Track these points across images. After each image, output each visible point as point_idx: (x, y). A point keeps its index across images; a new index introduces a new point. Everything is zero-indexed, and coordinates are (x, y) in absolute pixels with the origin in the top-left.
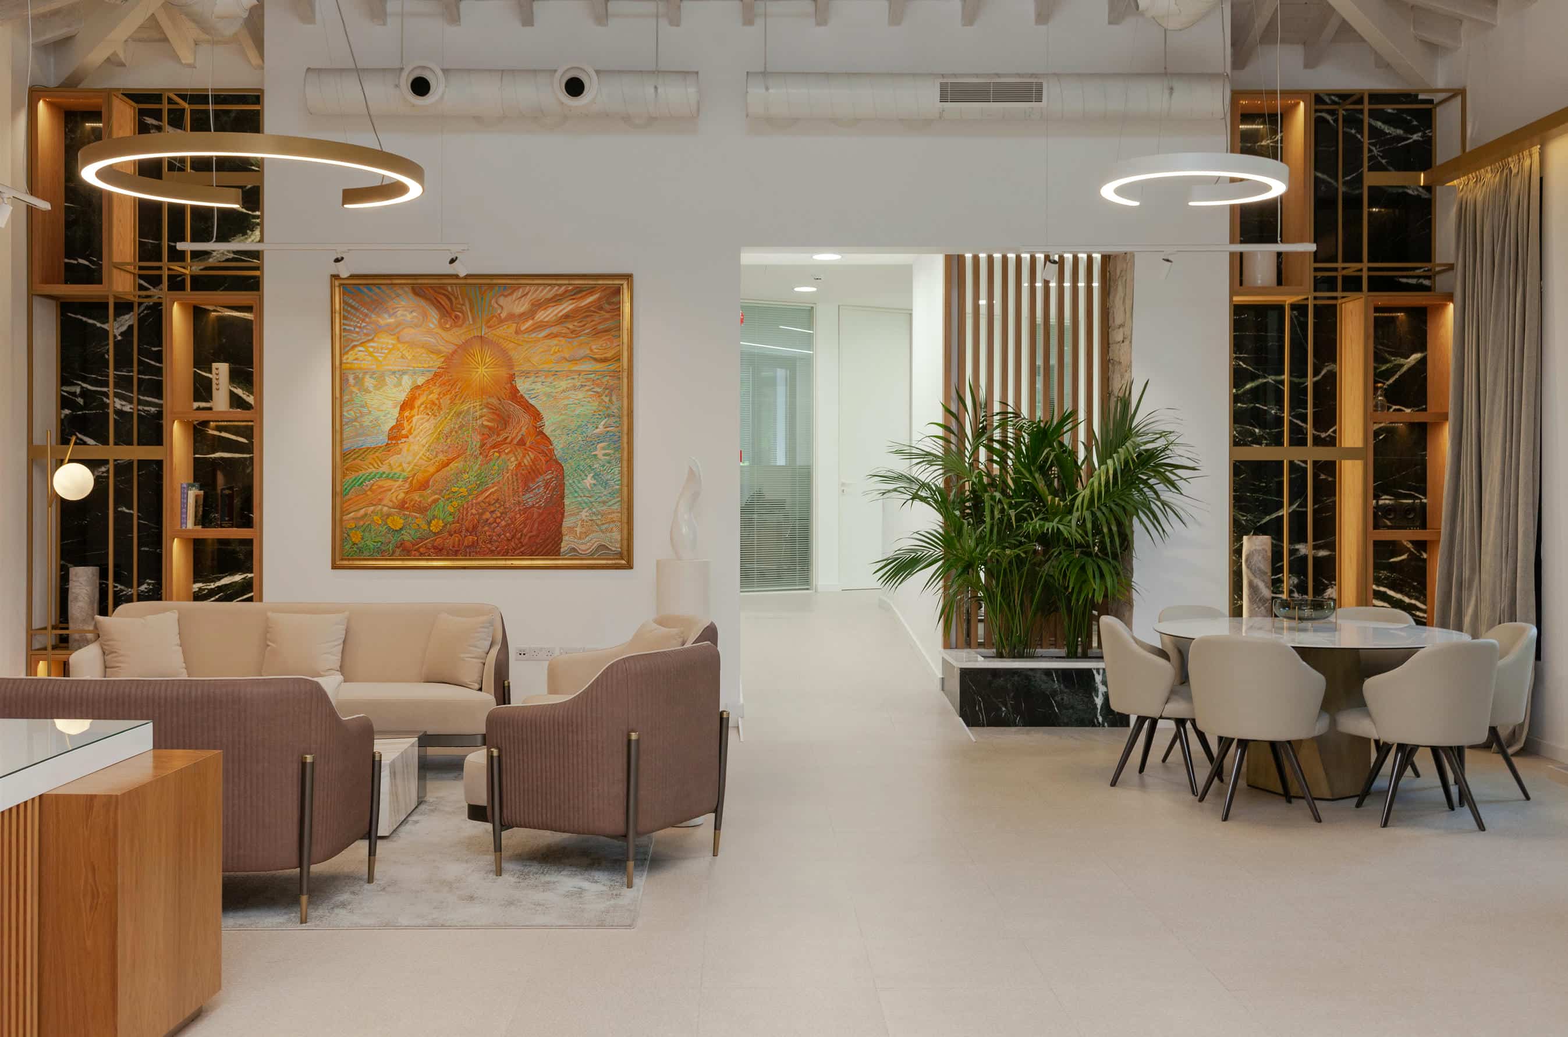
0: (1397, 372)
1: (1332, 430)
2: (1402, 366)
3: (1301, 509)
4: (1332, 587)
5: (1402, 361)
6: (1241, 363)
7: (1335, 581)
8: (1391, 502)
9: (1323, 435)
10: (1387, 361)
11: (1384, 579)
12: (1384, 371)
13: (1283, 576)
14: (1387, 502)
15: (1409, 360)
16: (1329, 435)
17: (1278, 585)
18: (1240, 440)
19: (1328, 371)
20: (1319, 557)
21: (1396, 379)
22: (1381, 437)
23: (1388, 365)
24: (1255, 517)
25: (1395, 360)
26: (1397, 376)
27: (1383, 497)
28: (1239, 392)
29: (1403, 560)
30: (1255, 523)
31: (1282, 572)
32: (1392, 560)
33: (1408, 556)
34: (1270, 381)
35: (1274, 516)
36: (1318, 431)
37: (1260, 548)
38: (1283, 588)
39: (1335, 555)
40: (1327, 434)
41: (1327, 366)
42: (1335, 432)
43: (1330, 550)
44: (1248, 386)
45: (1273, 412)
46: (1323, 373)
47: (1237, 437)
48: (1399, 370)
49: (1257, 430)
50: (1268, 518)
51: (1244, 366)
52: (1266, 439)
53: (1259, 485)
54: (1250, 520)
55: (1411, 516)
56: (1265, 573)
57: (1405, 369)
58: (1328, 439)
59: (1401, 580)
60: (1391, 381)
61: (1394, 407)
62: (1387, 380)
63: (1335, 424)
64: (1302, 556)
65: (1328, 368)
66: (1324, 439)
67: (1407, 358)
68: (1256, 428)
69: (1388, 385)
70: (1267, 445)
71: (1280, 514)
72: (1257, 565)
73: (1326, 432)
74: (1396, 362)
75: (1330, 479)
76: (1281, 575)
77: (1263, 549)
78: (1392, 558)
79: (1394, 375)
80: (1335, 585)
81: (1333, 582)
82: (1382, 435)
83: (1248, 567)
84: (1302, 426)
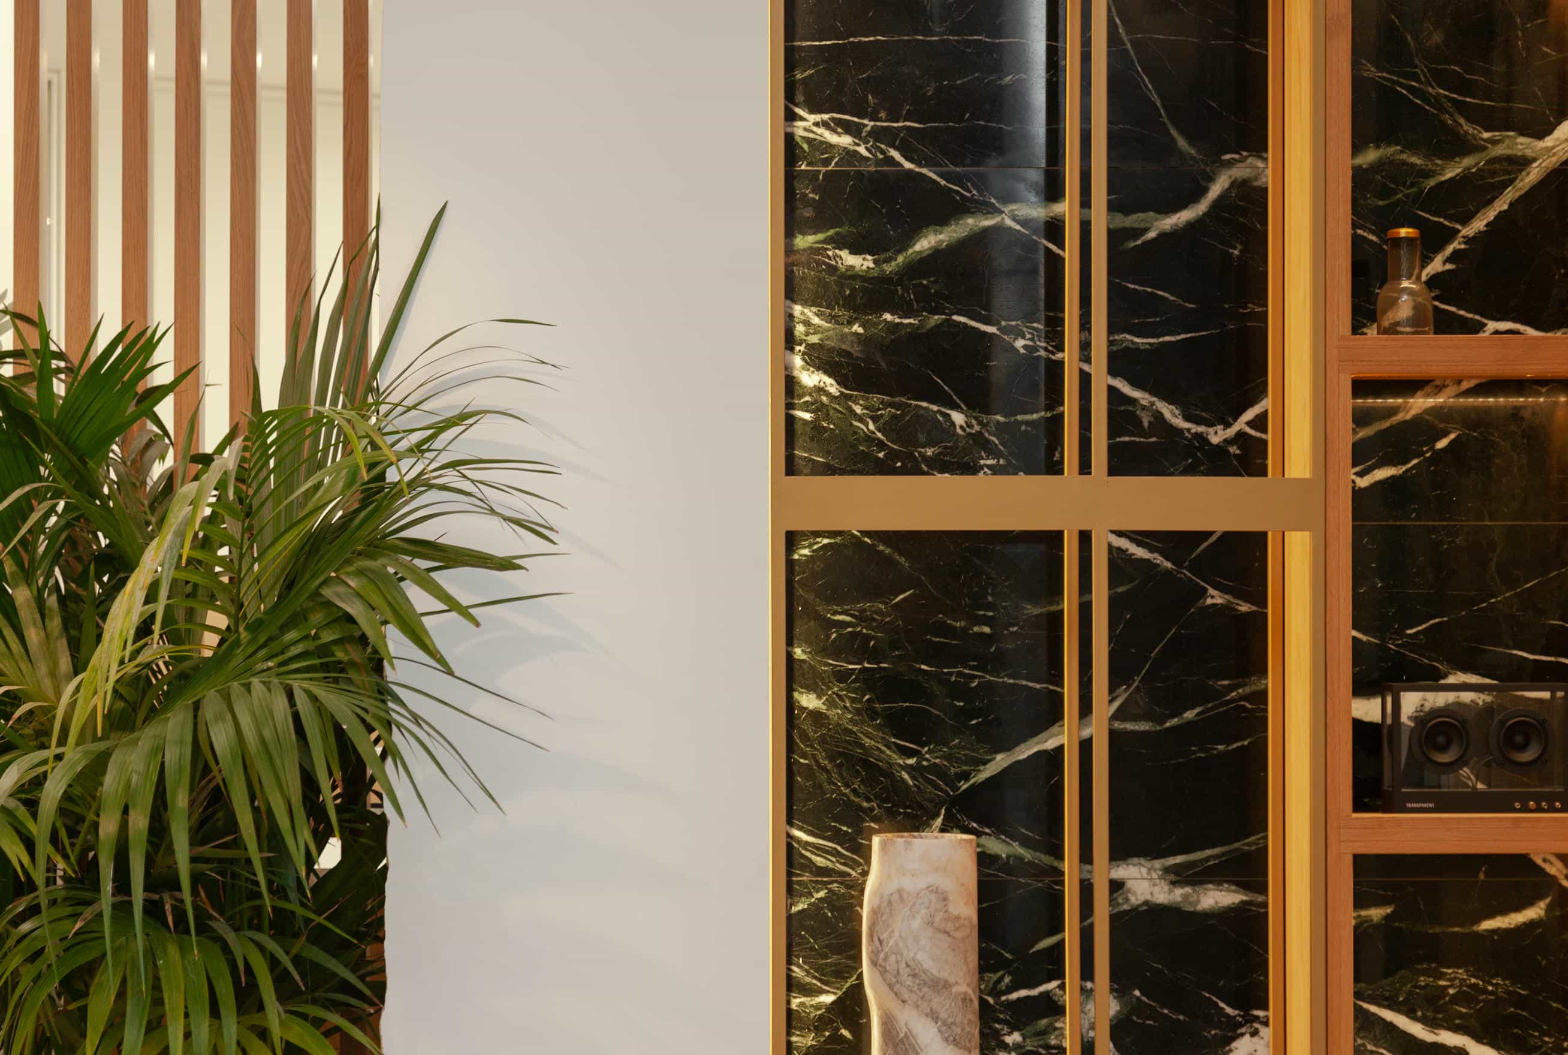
0: (1504, 185)
1: (1250, 414)
2: (1523, 163)
3: (1130, 726)
4: (1254, 1033)
5: (1523, 145)
6: (895, 154)
7: (1266, 1007)
8: (1481, 699)
9: (1217, 436)
10: (1463, 147)
11: (1455, 1000)
12: (1452, 179)
13: (1062, 987)
14: (1467, 697)
15: (1549, 141)
16: (1241, 435)
17: (1044, 1022)
18: (893, 455)
19: (1234, 184)
20: (1206, 915)
21: (1501, 215)
22: (1442, 444)
23: (1468, 161)
24: (947, 757)
25: (1494, 142)
26: (1502, 204)
27: (1451, 680)
28: (889, 268)
29: (1531, 925)
30: (952, 784)
31: (1059, 974)
32: (1487, 925)
33: (1549, 909)
34: (1009, 222)
35: (1025, 751)
36: (1198, 421)
38: (1063, 1036)
39: (1265, 905)
40: (1231, 432)
41: (1230, 164)
42: (1260, 422)
43: (1244, 886)
44: (925, 243)
45: (1020, 343)
46: (1215, 190)
47: (881, 445)
48: (1511, 182)
49: (958, 418)
50: (1001, 761)
51: (908, 165)
52: (992, 452)
53: (964, 630)
54: (934, 768)
55: (1527, 756)
57: (1533, 175)
58: (1234, 450)
59: (1520, 1002)
60: (1479, 225)
61: (1492, 325)
62: (1466, 220)
63: (1261, 392)
64: (1134, 910)
65: (1239, 172)
66: (1220, 450)
67: (1541, 136)
68: (955, 407)
69: (1468, 240)
70: (996, 470)
71: (1050, 744)
73: (1228, 425)
74: (1499, 151)
75: (1244, 608)
76: (1054, 984)
78: (1491, 916)
79: (1490, 202)
80: (1266, 1024)
81: (1260, 1013)
82: (1446, 434)
84: (1133, 401)
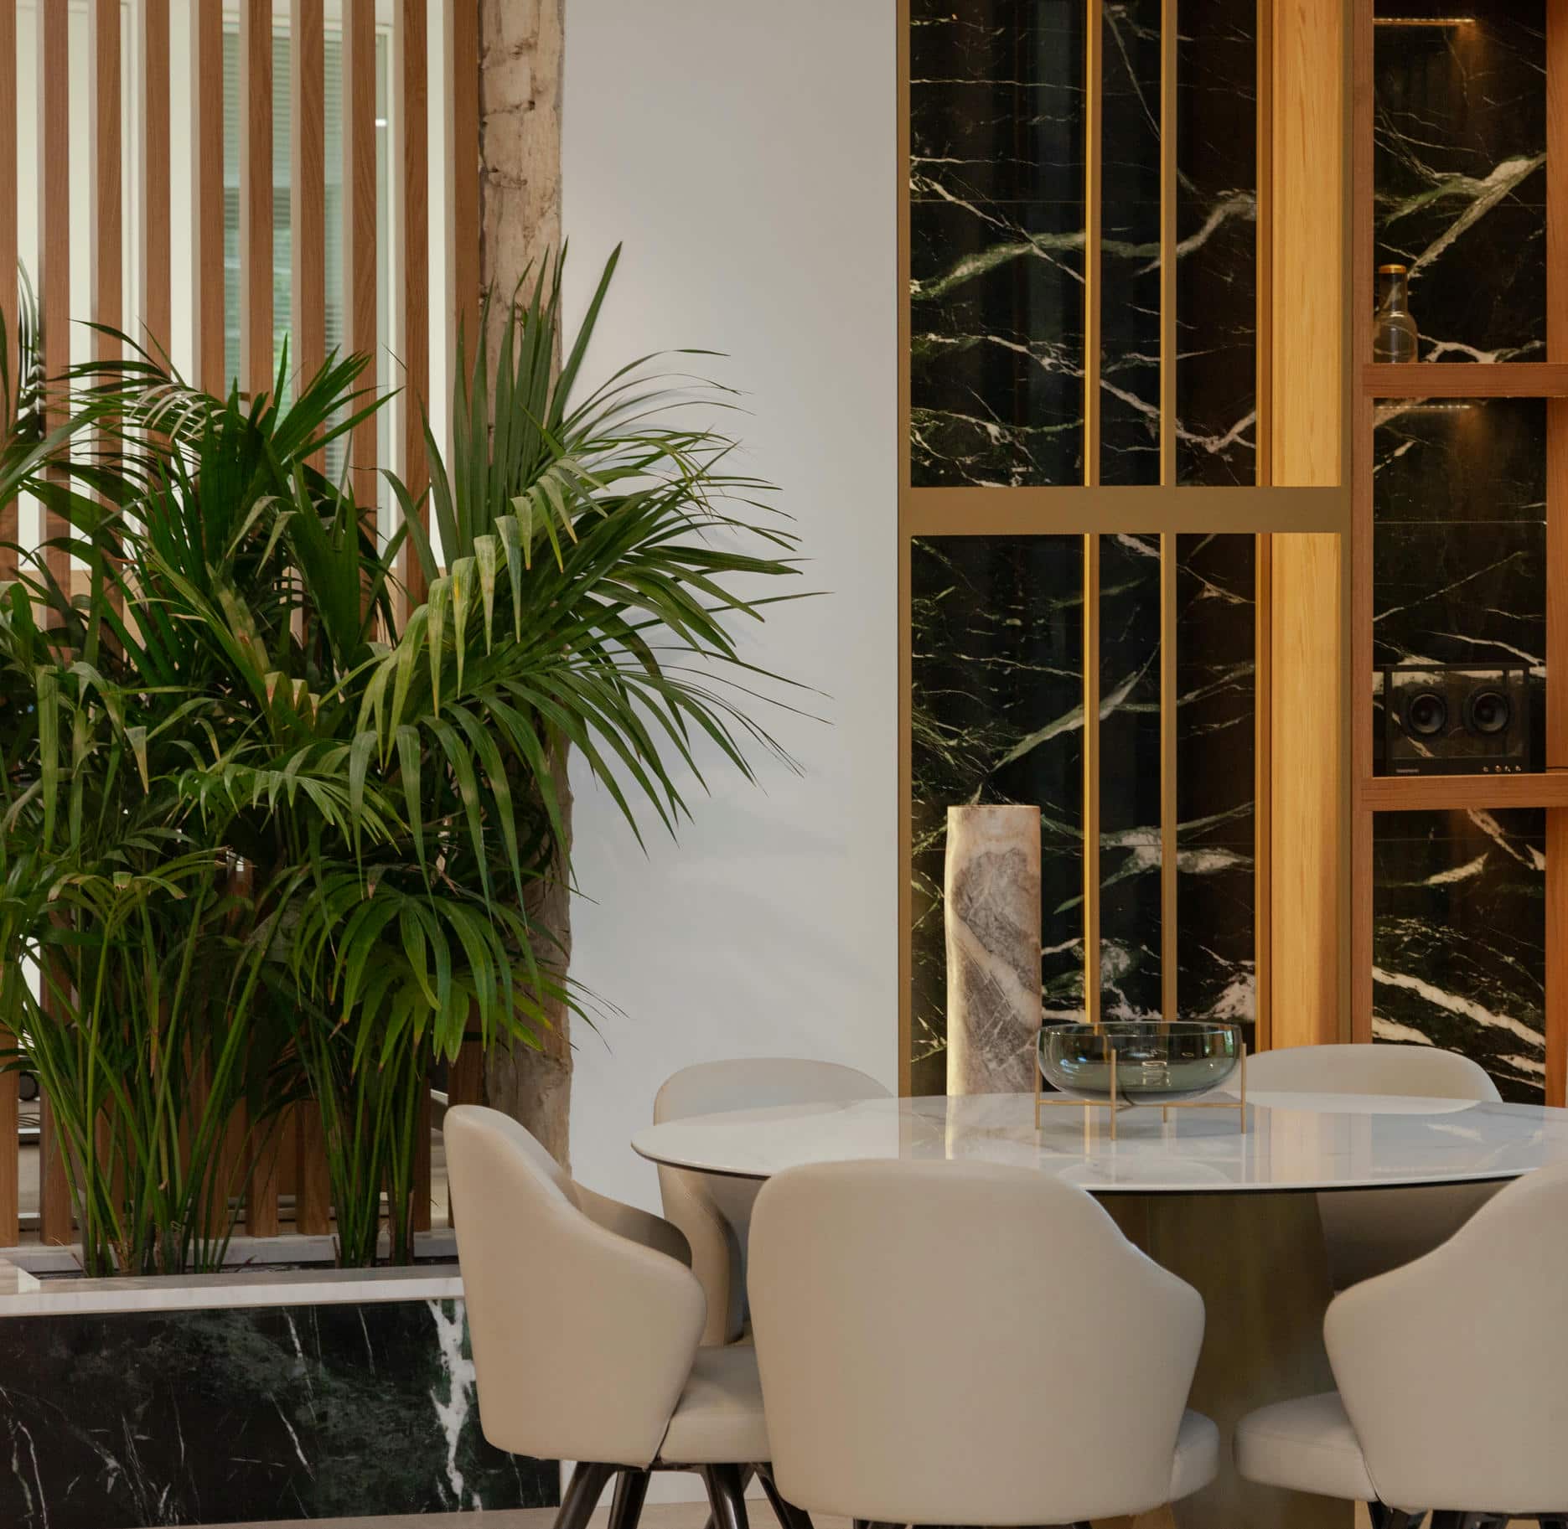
0: (1450, 222)
1: (1240, 426)
2: (1466, 201)
3: (1139, 708)
4: (1243, 981)
5: (1467, 184)
6: (938, 187)
7: (1252, 958)
8: (1431, 678)
9: (1213, 445)
10: (1422, 186)
11: (1409, 946)
12: (1408, 215)
13: (1082, 944)
14: (1420, 677)
15: (1488, 182)
16: (1233, 444)
17: (1066, 976)
18: (936, 464)
19: (1227, 218)
20: (1203, 877)
21: (1450, 247)
22: (1400, 452)
23: (1421, 199)
24: (985, 739)
25: (1443, 181)
26: (1450, 238)
27: (1407, 662)
28: (933, 292)
29: (1471, 879)
30: (988, 761)
31: (1079, 933)
32: (1435, 879)
33: (1486, 864)
34: (1037, 251)
35: (1050, 732)
36: (1197, 432)
37: (1005, 847)
38: (1082, 988)
39: (1252, 866)
40: (1225, 442)
41: (1224, 199)
42: (1249, 433)
43: (1235, 850)
44: (964, 270)
45: (1046, 362)
46: (1212, 223)
47: (927, 455)
48: (1458, 217)
49: (993, 429)
50: (1030, 741)
51: (950, 198)
52: (1024, 461)
53: (998, 623)
54: (972, 749)
55: (1495, 726)
56: (1020, 936)
57: (1475, 212)
58: (1227, 458)
59: (1463, 947)
60: (1431, 255)
61: (1442, 346)
62: (1420, 251)
63: (1251, 405)
64: (1143, 873)
65: (1232, 207)
66: (1215, 458)
67: (1482, 176)
68: (991, 419)
69: (1422, 270)
70: (1027, 480)
71: (1072, 726)
72: (997, 910)
73: (1222, 436)
74: (1448, 189)
75: (1236, 600)
76: (1074, 942)
77: (1015, 852)
78: (1438, 871)
79: (1440, 235)
80: (1252, 972)
81: (1248, 963)
82: (1403, 443)
83: (963, 917)
84: (1142, 414)
